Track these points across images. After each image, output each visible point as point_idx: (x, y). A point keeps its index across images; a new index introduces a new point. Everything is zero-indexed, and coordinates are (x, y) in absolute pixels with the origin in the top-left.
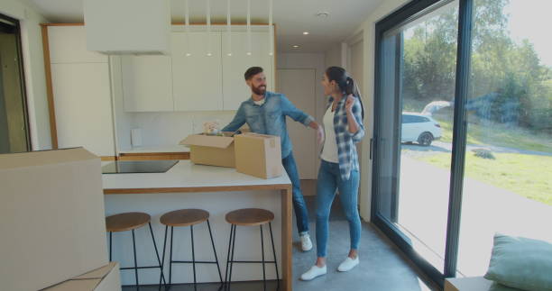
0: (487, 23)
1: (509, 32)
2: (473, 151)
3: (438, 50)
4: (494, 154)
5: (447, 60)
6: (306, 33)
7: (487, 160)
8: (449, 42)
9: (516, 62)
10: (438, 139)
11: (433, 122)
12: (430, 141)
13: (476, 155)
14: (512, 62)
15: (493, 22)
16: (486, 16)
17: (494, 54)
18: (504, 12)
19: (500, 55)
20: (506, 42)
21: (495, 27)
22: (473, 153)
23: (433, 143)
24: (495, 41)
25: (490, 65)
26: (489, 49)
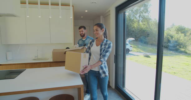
0: (144, 13)
1: (150, 16)
2: (144, 55)
3: (129, 21)
4: (150, 56)
5: (132, 24)
6: (86, 11)
7: (148, 58)
8: (132, 19)
9: (153, 25)
10: (131, 51)
11: (129, 45)
12: (129, 52)
13: (144, 57)
14: (151, 25)
15: (145, 13)
16: (143, 10)
17: (146, 23)
18: (149, 10)
19: (148, 23)
20: (150, 19)
21: (146, 14)
22: (143, 56)
23: (130, 52)
24: (146, 19)
25: (145, 26)
26: (145, 21)
